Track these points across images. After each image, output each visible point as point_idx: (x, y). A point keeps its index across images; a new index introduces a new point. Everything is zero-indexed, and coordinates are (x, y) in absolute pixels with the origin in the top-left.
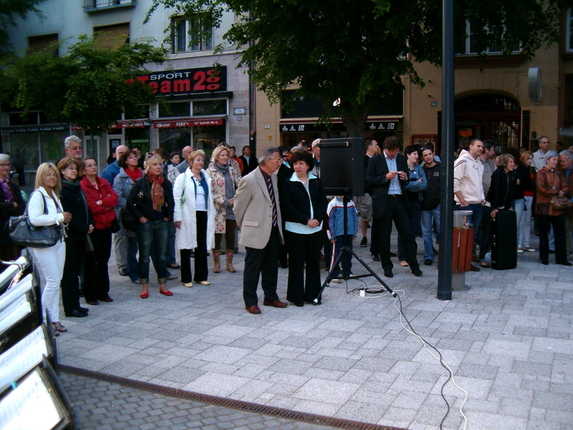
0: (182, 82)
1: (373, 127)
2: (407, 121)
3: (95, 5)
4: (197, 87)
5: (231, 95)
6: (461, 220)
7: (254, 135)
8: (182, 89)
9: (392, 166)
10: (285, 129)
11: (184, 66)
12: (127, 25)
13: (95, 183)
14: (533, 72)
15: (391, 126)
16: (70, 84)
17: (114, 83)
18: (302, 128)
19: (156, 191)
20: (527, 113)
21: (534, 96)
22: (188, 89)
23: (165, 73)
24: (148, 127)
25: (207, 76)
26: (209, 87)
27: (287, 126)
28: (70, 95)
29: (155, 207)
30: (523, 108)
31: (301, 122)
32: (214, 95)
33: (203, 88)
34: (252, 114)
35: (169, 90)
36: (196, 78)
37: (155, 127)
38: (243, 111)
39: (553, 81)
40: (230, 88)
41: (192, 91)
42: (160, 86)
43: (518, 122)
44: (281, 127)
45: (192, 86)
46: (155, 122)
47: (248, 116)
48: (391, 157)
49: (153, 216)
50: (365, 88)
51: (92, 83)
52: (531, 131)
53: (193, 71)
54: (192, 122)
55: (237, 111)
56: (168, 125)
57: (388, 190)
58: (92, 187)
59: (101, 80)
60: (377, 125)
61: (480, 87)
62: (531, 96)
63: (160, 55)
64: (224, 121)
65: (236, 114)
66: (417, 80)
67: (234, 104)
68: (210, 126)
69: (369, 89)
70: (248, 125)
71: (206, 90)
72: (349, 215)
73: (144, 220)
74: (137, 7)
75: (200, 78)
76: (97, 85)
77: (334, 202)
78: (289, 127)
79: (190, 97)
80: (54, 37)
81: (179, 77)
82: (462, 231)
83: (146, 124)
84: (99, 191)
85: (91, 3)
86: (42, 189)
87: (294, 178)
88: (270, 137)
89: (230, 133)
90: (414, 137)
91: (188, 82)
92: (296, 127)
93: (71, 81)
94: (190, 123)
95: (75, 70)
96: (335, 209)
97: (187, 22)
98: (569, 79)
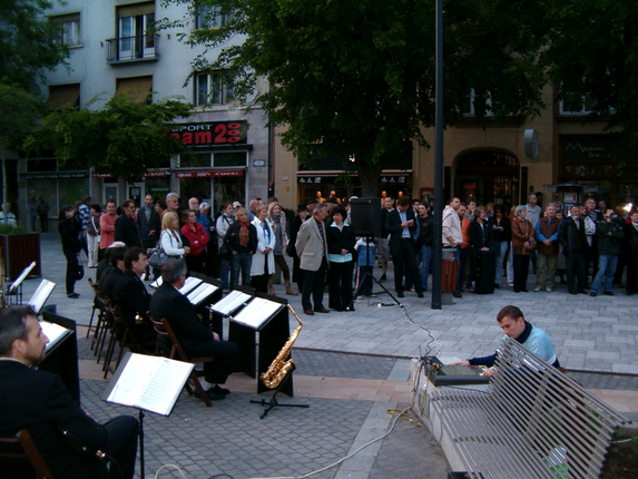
0: (203, 134)
1: (384, 180)
2: (416, 175)
3: (118, 58)
4: (218, 139)
5: (251, 148)
6: (448, 255)
7: (273, 186)
8: (203, 141)
9: (403, 217)
10: (302, 181)
11: (206, 118)
12: (150, 78)
13: (194, 228)
14: (529, 132)
15: (402, 180)
16: (112, 138)
17: (151, 138)
18: (318, 180)
19: (244, 232)
20: (525, 169)
21: (529, 154)
22: (209, 141)
23: (186, 125)
24: (169, 177)
25: (228, 129)
26: (230, 140)
27: (305, 178)
28: (111, 149)
29: (242, 243)
30: (522, 165)
31: (319, 174)
32: (235, 148)
33: (224, 140)
34: (271, 166)
35: (190, 142)
36: (217, 130)
37: (177, 177)
38: (262, 163)
39: (548, 140)
40: (249, 142)
41: (213, 142)
42: (182, 138)
43: (517, 177)
44: (299, 179)
45: (213, 139)
46: (176, 172)
47: (267, 168)
48: (402, 211)
49: (241, 250)
50: (379, 151)
51: (130, 137)
52: (529, 185)
53: (214, 124)
54: (213, 172)
55: (256, 163)
56: (189, 175)
58: (192, 231)
59: (137, 135)
60: (388, 178)
61: (483, 145)
62: (527, 154)
63: (187, 110)
64: (244, 172)
65: (256, 166)
66: (424, 144)
67: (254, 157)
68: (230, 176)
69: (382, 151)
70: (267, 176)
71: (227, 142)
72: (371, 252)
73: (235, 253)
74: (161, 60)
75: (221, 131)
76: (135, 140)
77: (360, 242)
79: (212, 149)
80: (76, 86)
81: (200, 129)
82: (449, 262)
83: (167, 173)
84: (196, 233)
85: (115, 56)
86: (169, 231)
87: (334, 225)
88: (288, 189)
89: (250, 184)
90: (422, 190)
91: (209, 134)
92: (313, 179)
93: (112, 135)
94: (212, 173)
95: (113, 125)
96: (360, 247)
97: (209, 77)
98: (563, 140)
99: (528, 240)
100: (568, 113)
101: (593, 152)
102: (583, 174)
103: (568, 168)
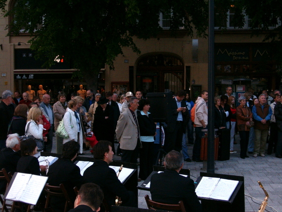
18: (31, 76)
20: (188, 68)
27: (20, 75)
30: (186, 65)
31: (32, 72)
44: (15, 76)
48: (179, 101)
57: (177, 118)
78: (22, 75)
88: (6, 83)
92: (27, 76)
98: (217, 46)
99: (249, 120)
100: (232, 28)
101: (236, 56)
102: (230, 71)
103: (219, 67)
